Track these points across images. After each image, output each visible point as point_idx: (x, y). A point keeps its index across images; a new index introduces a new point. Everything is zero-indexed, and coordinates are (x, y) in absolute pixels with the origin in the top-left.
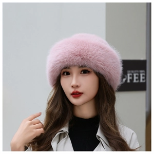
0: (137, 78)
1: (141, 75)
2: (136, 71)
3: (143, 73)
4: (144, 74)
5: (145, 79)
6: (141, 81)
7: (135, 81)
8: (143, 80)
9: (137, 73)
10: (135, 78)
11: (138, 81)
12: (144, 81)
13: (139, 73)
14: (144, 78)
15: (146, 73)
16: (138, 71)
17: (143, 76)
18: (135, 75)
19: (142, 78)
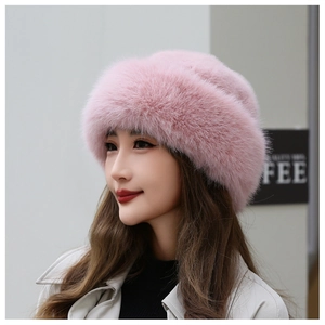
0: (287, 173)
1: (297, 165)
2: (283, 157)
3: (300, 160)
4: (303, 164)
5: (307, 175)
6: (297, 180)
7: (281, 180)
8: (301, 177)
9: (285, 160)
10: (281, 173)
11: (288, 181)
12: (304, 181)
13: (292, 161)
14: (303, 172)
15: (307, 161)
16: (288, 157)
17: (301, 168)
18: (281, 165)
19: (297, 172)
